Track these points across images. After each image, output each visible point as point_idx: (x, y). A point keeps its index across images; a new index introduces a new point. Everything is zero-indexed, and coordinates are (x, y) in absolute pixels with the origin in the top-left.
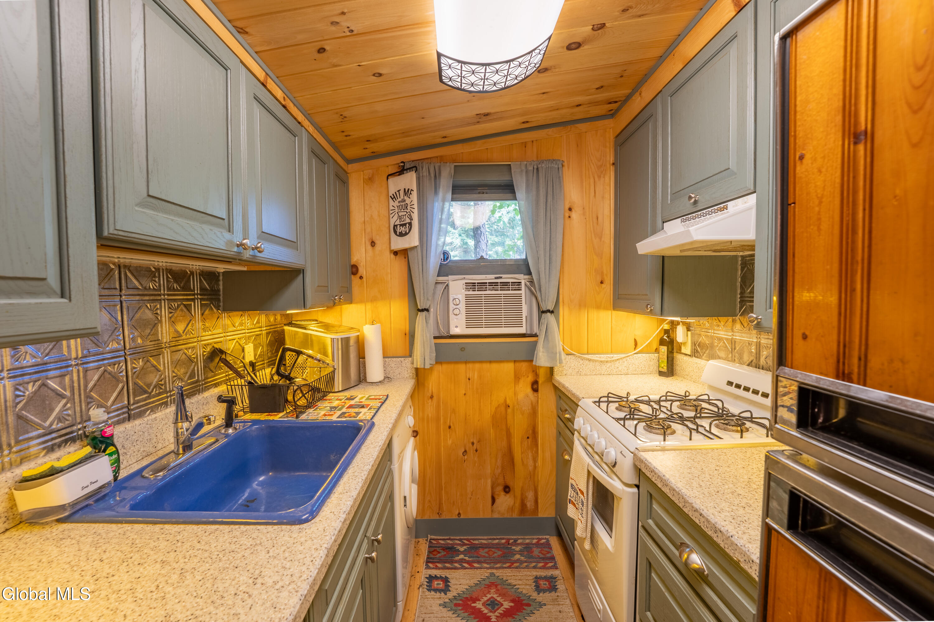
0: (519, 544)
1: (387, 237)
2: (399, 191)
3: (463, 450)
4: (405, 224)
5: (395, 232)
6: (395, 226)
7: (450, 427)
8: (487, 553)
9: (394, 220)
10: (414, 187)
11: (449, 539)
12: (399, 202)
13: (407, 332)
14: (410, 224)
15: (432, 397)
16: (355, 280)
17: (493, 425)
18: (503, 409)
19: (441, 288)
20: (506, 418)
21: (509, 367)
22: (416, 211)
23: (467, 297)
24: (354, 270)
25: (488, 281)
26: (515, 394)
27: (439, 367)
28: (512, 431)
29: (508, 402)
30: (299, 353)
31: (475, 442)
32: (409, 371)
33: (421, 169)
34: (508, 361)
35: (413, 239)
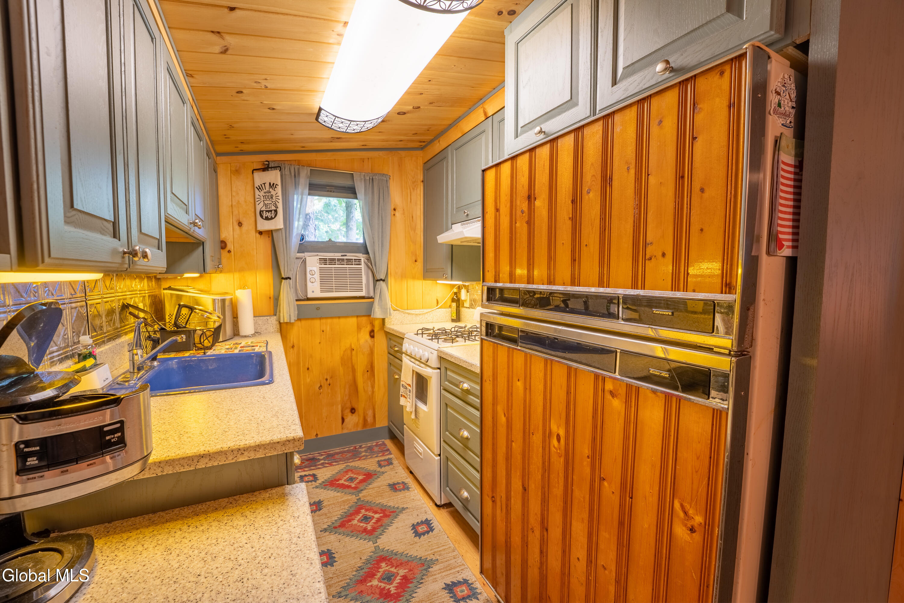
0: (363, 448)
1: (253, 219)
2: (264, 184)
3: (319, 386)
4: (271, 211)
5: (262, 216)
6: (261, 212)
7: (308, 369)
8: (341, 456)
9: (260, 206)
10: (279, 183)
11: (310, 454)
12: (265, 193)
13: (272, 296)
14: (276, 211)
15: (293, 347)
16: (224, 253)
17: (342, 364)
18: (349, 352)
19: (300, 262)
20: (352, 358)
21: (353, 321)
22: (280, 201)
23: (321, 269)
24: (223, 245)
25: (336, 258)
26: (358, 340)
27: (299, 323)
28: (356, 367)
29: (353, 346)
30: (192, 309)
31: (328, 378)
32: (274, 327)
33: (283, 169)
34: (352, 316)
35: (278, 223)
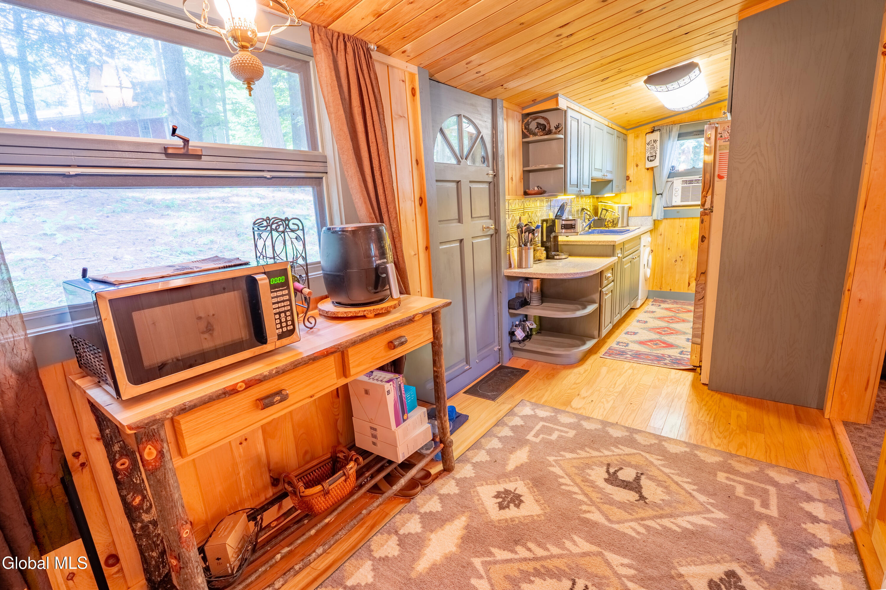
1: (644, 162)
2: (651, 141)
3: (675, 260)
4: (653, 156)
5: (648, 160)
6: (648, 157)
7: (669, 249)
9: (648, 154)
10: (659, 139)
12: (651, 146)
13: (651, 205)
14: (655, 156)
15: (661, 235)
16: (628, 182)
17: (692, 248)
19: (670, 184)
22: (658, 150)
23: (682, 187)
24: (628, 178)
27: (665, 221)
30: (607, 211)
31: (681, 255)
32: (650, 221)
33: (663, 129)
35: (656, 163)
